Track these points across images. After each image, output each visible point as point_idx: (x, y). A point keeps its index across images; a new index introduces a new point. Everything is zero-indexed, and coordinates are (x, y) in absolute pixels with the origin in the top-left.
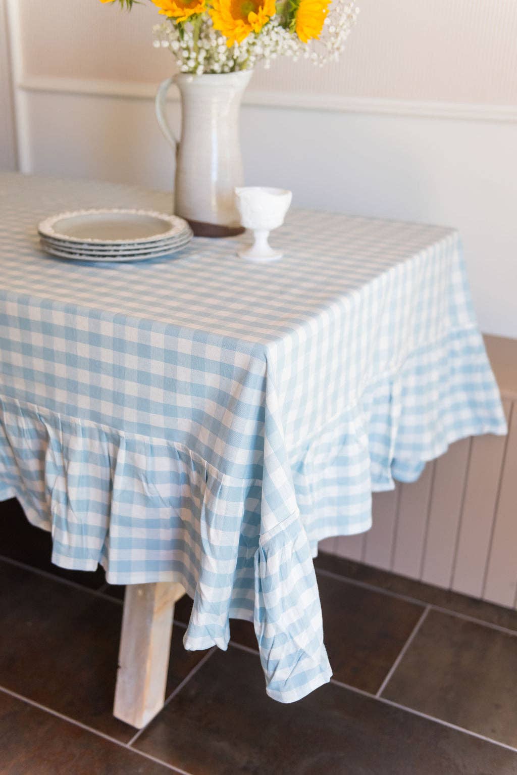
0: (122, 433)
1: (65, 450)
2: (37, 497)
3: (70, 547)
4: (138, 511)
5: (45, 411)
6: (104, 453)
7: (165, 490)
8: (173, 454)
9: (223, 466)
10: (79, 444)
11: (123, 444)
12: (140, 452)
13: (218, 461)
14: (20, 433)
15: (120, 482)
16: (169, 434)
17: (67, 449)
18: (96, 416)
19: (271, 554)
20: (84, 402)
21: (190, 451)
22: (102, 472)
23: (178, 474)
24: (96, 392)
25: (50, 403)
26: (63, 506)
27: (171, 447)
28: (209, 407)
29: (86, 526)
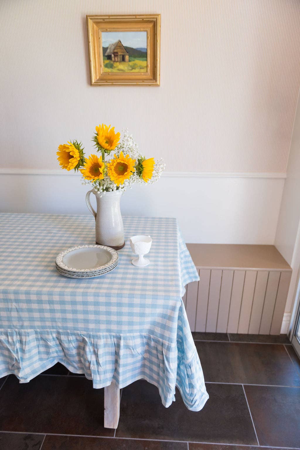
0: (122, 335)
1: (95, 345)
2: (75, 363)
3: (100, 380)
4: (130, 360)
5: (84, 333)
6: (112, 342)
7: (139, 350)
8: (142, 337)
9: (170, 340)
10: (102, 342)
11: (122, 338)
12: (129, 340)
14: (70, 342)
15: (122, 352)
16: (141, 331)
17: (97, 345)
18: (109, 331)
19: (192, 366)
20: (103, 327)
21: (151, 336)
22: (113, 349)
23: (144, 343)
24: (109, 322)
25: (87, 329)
26: (96, 366)
27: (142, 335)
28: (158, 320)
29: (106, 370)
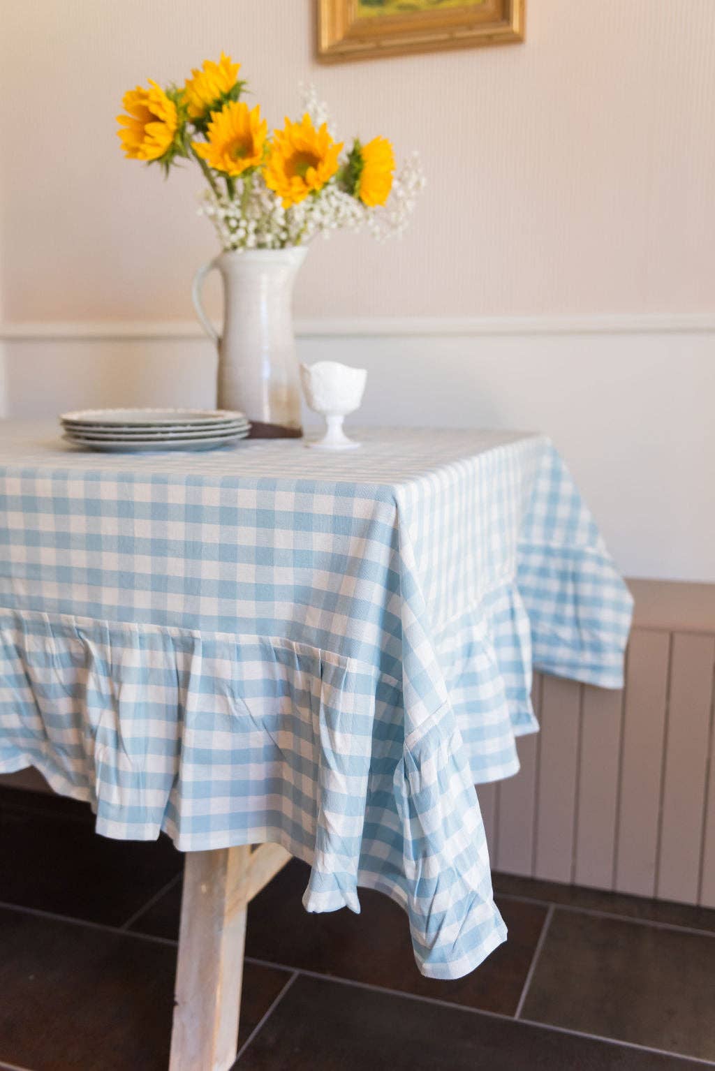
0: (197, 634)
1: (114, 670)
3: (121, 808)
4: (221, 741)
5: (86, 622)
6: (169, 665)
7: (258, 706)
8: (267, 653)
9: (346, 647)
10: (135, 659)
11: (199, 649)
12: (223, 657)
13: (338, 643)
14: (48, 660)
15: (196, 702)
16: (262, 627)
17: (119, 667)
18: (160, 617)
20: (142, 600)
21: (294, 643)
22: (167, 695)
23: (275, 682)
24: (160, 583)
25: (94, 609)
26: (111, 749)
27: (266, 646)
28: (319, 579)
29: (144, 774)
